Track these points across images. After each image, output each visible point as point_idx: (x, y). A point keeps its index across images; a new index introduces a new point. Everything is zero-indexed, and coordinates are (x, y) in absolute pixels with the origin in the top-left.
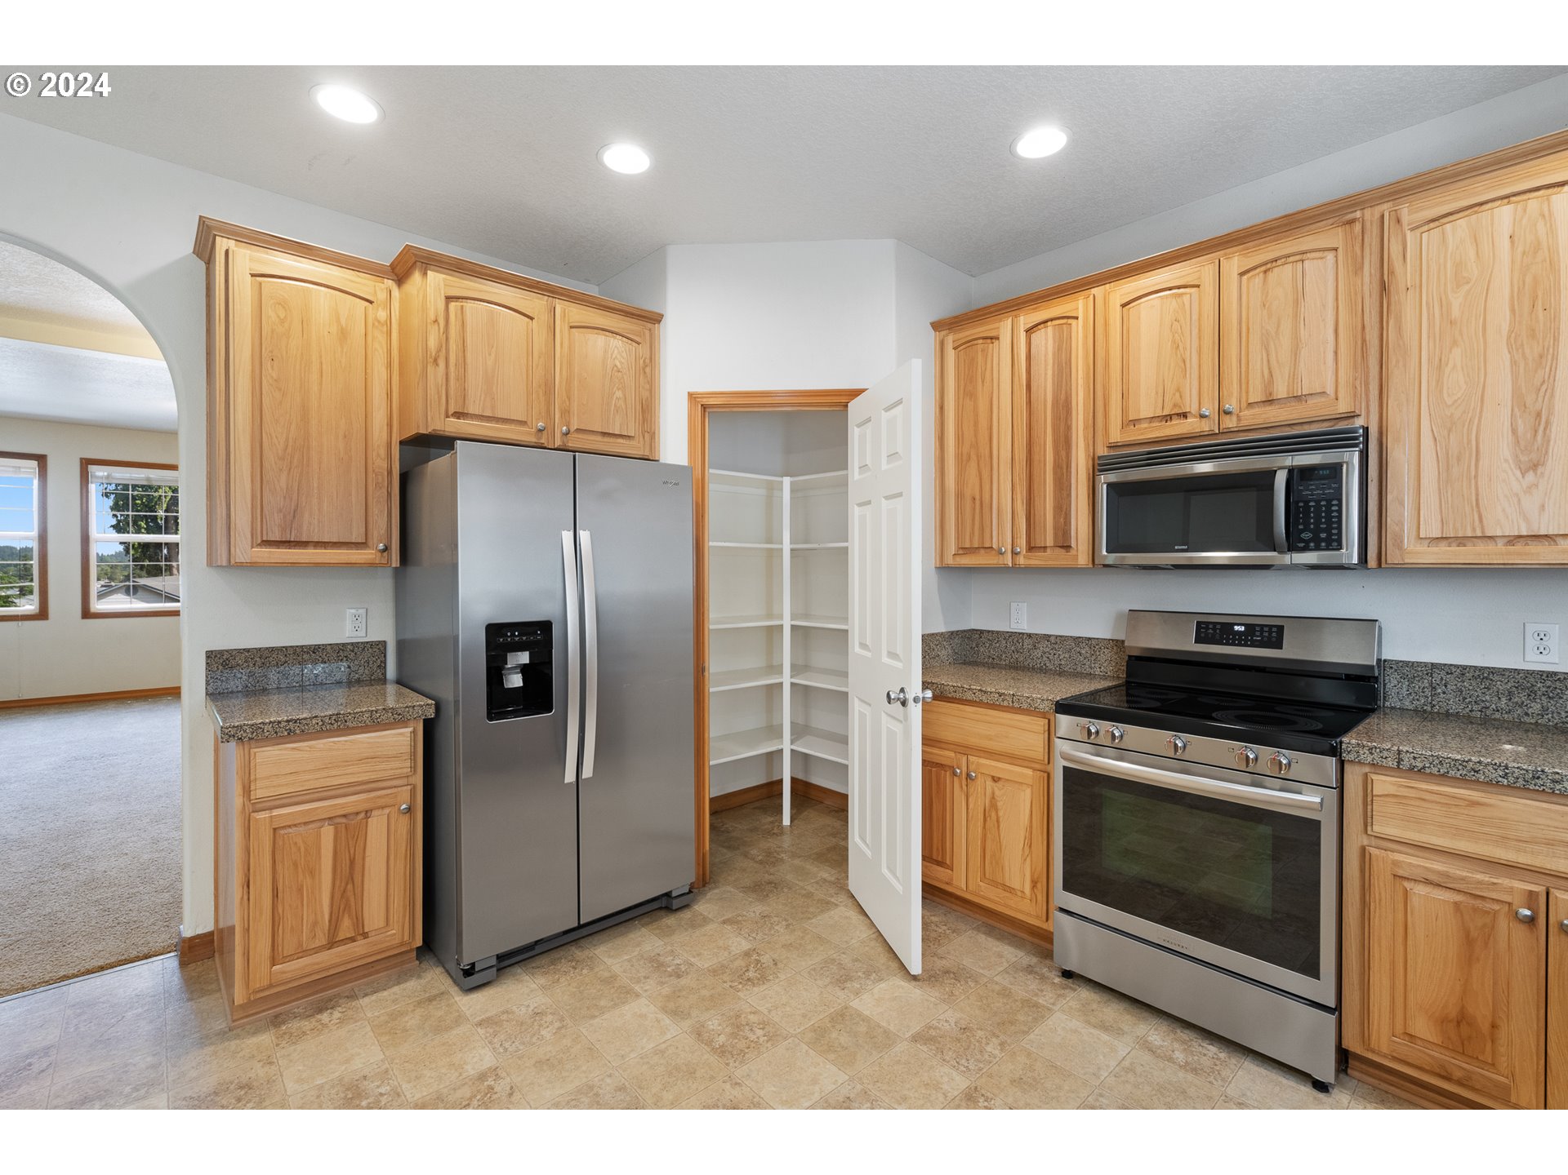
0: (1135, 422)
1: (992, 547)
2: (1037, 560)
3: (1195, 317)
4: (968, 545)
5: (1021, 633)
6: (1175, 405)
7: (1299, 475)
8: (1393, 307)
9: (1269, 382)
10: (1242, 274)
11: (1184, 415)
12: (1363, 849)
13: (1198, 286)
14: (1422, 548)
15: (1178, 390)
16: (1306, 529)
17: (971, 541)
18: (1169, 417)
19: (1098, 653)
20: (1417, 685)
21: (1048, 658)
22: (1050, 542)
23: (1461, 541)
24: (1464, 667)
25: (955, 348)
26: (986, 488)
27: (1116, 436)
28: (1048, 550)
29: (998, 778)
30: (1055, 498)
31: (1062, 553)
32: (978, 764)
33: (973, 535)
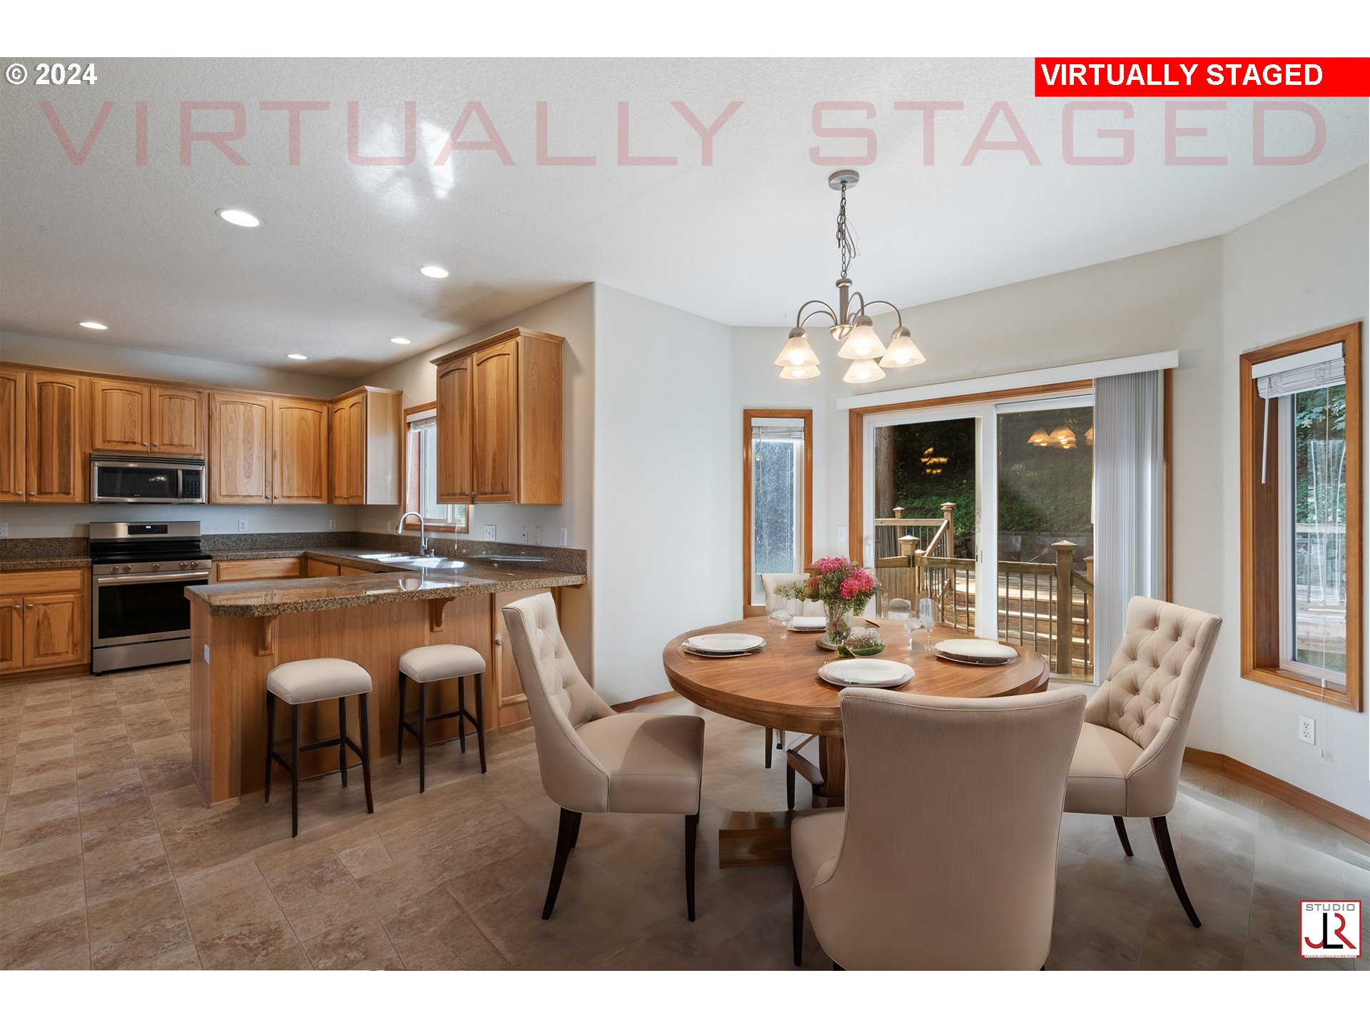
0: (109, 442)
1: (10, 492)
2: (45, 499)
3: (140, 405)
5: (4, 539)
6: (131, 439)
7: (185, 472)
8: (212, 424)
9: (171, 439)
10: (160, 396)
11: (135, 443)
13: (141, 394)
14: (221, 498)
15: (132, 432)
16: (188, 490)
18: (126, 443)
19: (64, 545)
20: (210, 542)
21: (27, 551)
22: (56, 490)
23: (231, 496)
24: (223, 535)
27: (99, 444)
28: (54, 494)
29: (49, 604)
30: (59, 469)
31: (64, 496)
32: (33, 600)
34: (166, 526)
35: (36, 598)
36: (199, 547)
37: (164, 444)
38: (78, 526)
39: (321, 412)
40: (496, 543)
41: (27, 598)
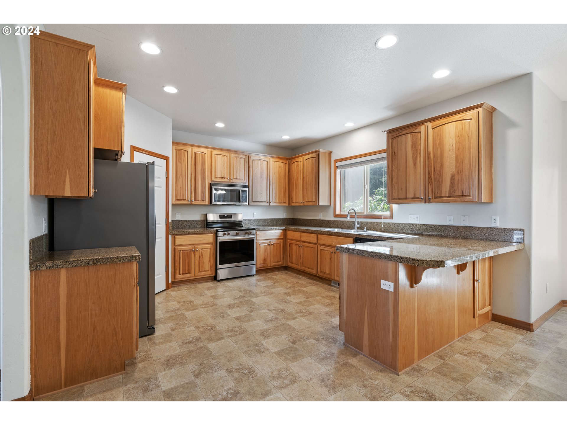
0: (217, 177)
1: (186, 200)
2: (197, 203)
3: (226, 161)
5: (179, 220)
6: (224, 176)
7: (243, 191)
8: (250, 169)
9: (237, 176)
10: (233, 157)
11: (225, 178)
12: (256, 242)
13: (227, 156)
14: (252, 203)
15: (224, 173)
16: (243, 199)
17: (180, 198)
18: (222, 178)
19: (198, 223)
21: (186, 225)
22: (200, 199)
23: (256, 202)
25: (175, 149)
26: (184, 185)
27: (213, 179)
28: (199, 201)
29: (203, 249)
30: (201, 190)
31: (202, 201)
32: (198, 247)
33: (180, 196)
34: (231, 215)
35: (199, 246)
36: (242, 225)
37: (234, 179)
38: (202, 215)
39: (286, 164)
40: (420, 224)
41: (196, 246)
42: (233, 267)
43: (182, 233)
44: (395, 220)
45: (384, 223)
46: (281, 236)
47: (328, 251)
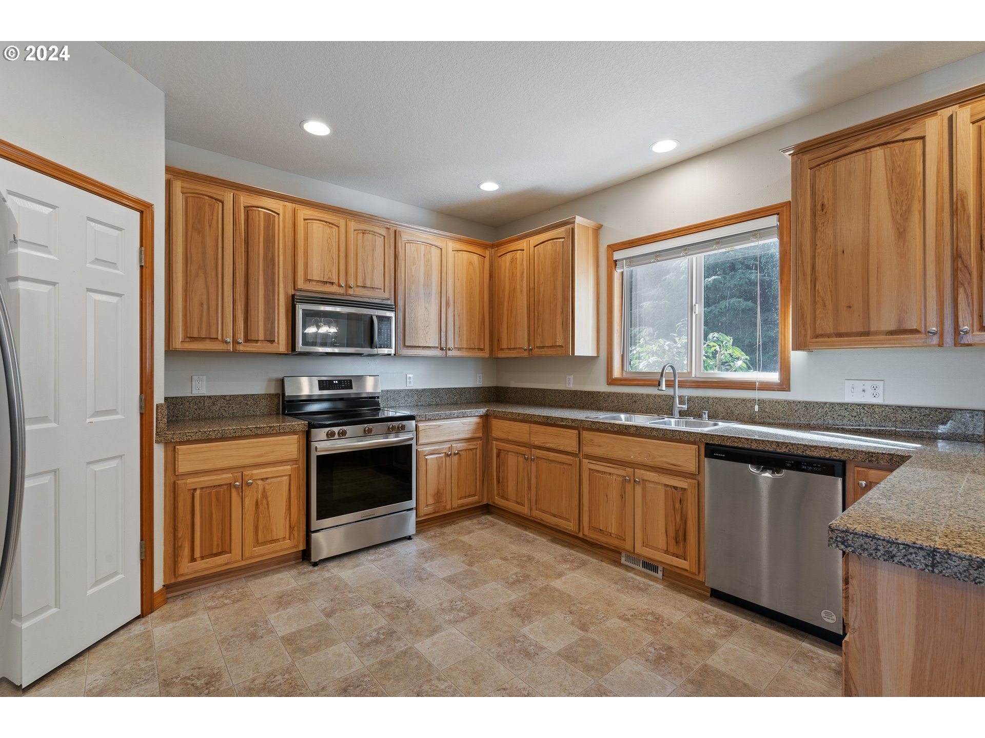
0: (310, 281)
1: (217, 338)
2: (251, 347)
3: (337, 240)
4: (196, 335)
5: (203, 396)
6: (329, 278)
7: (379, 319)
8: (399, 265)
9: (364, 280)
10: (355, 230)
11: (332, 283)
12: (417, 450)
13: (338, 227)
14: (404, 349)
15: (330, 271)
17: (199, 332)
18: (325, 283)
19: (258, 403)
21: (224, 410)
22: (261, 337)
25: (183, 193)
26: (213, 297)
27: (301, 284)
28: (259, 342)
29: (267, 478)
30: (265, 312)
31: (269, 344)
32: (252, 474)
33: (200, 328)
34: (351, 381)
35: (255, 472)
36: (378, 404)
37: (357, 286)
38: (270, 380)
39: (485, 257)
40: (887, 406)
41: (246, 473)
42: (356, 522)
43: (199, 436)
44: (798, 393)
45: (761, 402)
46: (476, 431)
47: (615, 477)
